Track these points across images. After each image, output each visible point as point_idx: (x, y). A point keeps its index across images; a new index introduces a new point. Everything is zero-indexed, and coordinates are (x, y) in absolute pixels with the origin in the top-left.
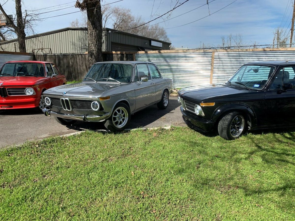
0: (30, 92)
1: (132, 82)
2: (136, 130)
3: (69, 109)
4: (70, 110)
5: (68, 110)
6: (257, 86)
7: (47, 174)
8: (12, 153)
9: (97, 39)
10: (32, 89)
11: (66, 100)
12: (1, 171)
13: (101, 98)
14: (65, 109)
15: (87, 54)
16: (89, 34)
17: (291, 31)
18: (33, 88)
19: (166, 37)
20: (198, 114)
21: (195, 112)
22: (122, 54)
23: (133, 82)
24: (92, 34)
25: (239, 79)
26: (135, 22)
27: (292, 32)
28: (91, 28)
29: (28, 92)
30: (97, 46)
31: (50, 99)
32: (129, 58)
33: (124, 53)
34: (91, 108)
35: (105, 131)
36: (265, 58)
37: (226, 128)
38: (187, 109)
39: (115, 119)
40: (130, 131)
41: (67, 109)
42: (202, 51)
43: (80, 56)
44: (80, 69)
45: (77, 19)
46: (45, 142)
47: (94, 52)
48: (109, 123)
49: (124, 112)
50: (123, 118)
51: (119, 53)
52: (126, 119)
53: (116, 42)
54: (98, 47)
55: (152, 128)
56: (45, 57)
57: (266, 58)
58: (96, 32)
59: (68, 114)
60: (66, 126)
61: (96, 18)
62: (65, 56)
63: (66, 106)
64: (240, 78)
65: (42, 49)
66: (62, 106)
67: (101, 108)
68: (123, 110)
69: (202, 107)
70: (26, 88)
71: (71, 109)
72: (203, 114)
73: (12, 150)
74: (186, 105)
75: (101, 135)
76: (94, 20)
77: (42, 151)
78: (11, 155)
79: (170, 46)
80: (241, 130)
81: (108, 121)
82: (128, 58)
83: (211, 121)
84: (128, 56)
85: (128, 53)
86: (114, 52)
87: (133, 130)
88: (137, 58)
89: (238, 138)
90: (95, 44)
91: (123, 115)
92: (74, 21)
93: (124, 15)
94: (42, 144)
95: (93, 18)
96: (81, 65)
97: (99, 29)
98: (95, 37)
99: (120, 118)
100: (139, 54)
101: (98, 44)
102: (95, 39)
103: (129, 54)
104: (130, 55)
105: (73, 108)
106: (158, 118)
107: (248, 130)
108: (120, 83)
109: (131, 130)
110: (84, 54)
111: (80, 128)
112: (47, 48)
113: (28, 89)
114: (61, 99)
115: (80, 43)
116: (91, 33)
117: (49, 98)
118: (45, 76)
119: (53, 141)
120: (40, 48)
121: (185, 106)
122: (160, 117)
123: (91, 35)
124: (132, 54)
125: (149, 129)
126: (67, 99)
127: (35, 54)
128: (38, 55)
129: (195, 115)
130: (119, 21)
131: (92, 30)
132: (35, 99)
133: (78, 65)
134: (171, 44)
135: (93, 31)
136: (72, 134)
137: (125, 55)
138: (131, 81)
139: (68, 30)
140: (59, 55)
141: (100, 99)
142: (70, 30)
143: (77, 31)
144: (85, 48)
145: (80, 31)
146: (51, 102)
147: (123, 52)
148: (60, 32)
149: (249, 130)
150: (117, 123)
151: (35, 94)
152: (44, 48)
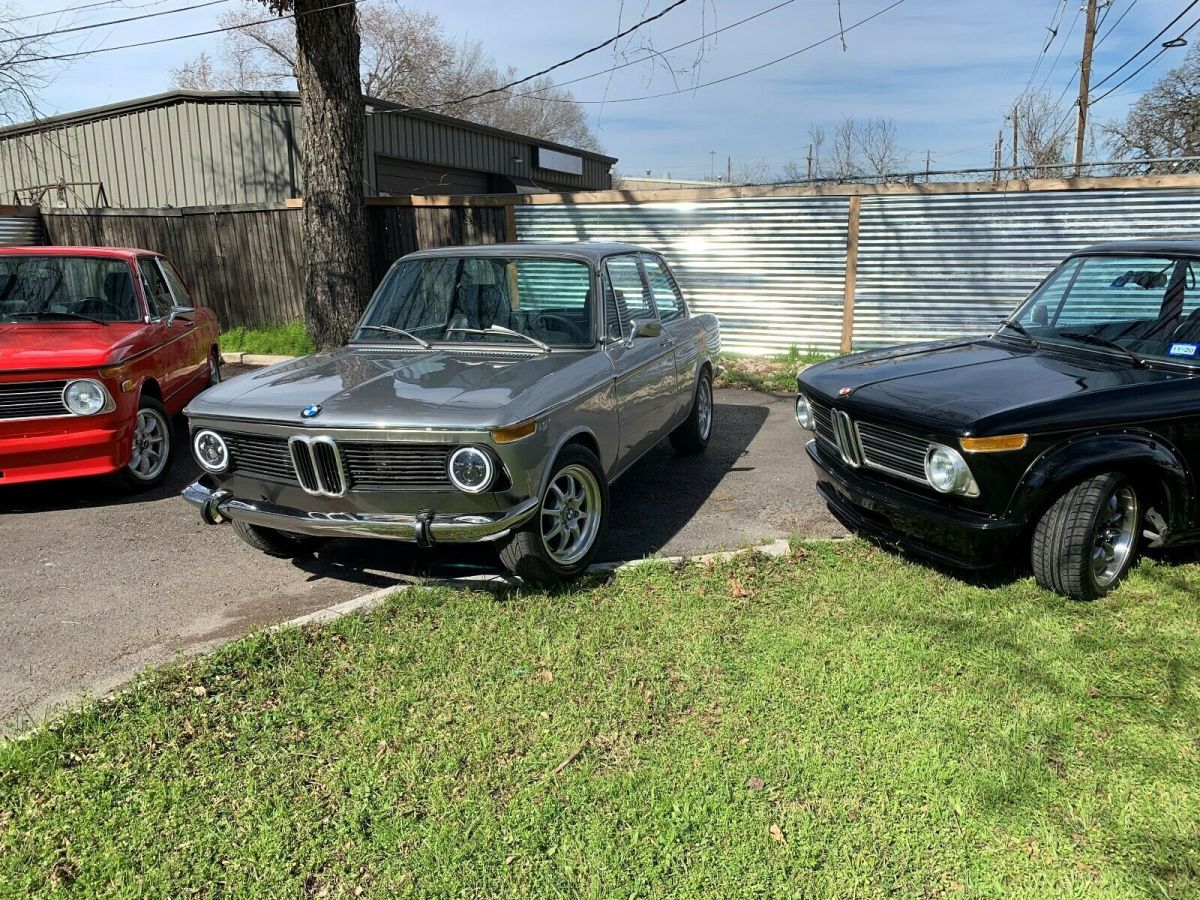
0: (86, 400)
1: (598, 341)
2: (640, 569)
3: (333, 486)
4: (339, 491)
5: (331, 494)
6: (1188, 353)
7: (321, 871)
8: (82, 746)
9: (344, 144)
10: (99, 387)
11: (320, 447)
12: (66, 873)
13: (496, 430)
14: (309, 491)
15: (300, 209)
16: (308, 118)
17: (1078, 107)
18: (99, 378)
19: (584, 131)
20: (945, 488)
21: (929, 481)
22: (457, 209)
23: (602, 343)
24: (323, 119)
25: (1046, 318)
26: (456, 68)
27: (1082, 115)
28: (318, 91)
29: (77, 398)
30: (344, 172)
31: (225, 441)
32: (488, 227)
33: (467, 204)
34: (448, 481)
35: (500, 579)
36: (1069, 220)
37: (1080, 548)
38: (867, 461)
39: (549, 523)
40: (612, 574)
41: (321, 490)
42: (810, 192)
43: (259, 218)
44: (262, 275)
45: (203, 55)
46: (229, 663)
47: (334, 199)
48: (528, 544)
49: (585, 486)
50: (581, 515)
51: (443, 201)
52: (594, 520)
53: (395, 153)
54: (348, 176)
55: (711, 556)
56: (94, 222)
57: (1073, 221)
58: (337, 110)
59: (328, 515)
60: (291, 560)
61: (335, 50)
62: (193, 217)
63: (317, 474)
64: (1052, 310)
65: (61, 188)
66: (295, 475)
67: (500, 482)
68: (579, 477)
69: (966, 456)
70: (65, 383)
71: (344, 488)
72: (972, 489)
73: (78, 730)
74: (865, 442)
75: (485, 602)
76: (330, 58)
77: (235, 719)
78: (78, 759)
79: (611, 172)
80: (1122, 549)
81: (521, 537)
82: (484, 226)
83: (1008, 517)
84: (484, 216)
85: (483, 204)
86: (417, 200)
87: (624, 568)
88: (527, 226)
89: (1115, 584)
90: (337, 165)
91: (579, 501)
92: (191, 64)
93: (410, 38)
94: (218, 678)
95: (323, 46)
96: (265, 257)
97: (351, 98)
98: (336, 132)
99: (569, 516)
100: (536, 207)
101: (350, 164)
102: (333, 143)
103: (487, 208)
104: (490, 211)
105: (352, 482)
106: (702, 502)
107: (1150, 546)
108: (546, 348)
109: (615, 571)
110: (281, 208)
111: (366, 570)
112: (84, 181)
113: (74, 387)
114: (290, 442)
115: (238, 161)
116: (318, 118)
117: (221, 433)
118: (140, 320)
119: (268, 653)
120: (52, 181)
121: (862, 446)
122: (707, 497)
123: (314, 123)
124: (503, 208)
125: (695, 559)
126: (324, 439)
127: (43, 211)
128: (57, 213)
129: (929, 491)
130: (389, 64)
131: (321, 104)
132: (111, 434)
133: (253, 256)
134: (615, 161)
135: (324, 109)
136: (348, 607)
137: (470, 210)
138: (593, 338)
139: (180, 102)
140: (160, 213)
141: (494, 436)
142: (188, 101)
143: (221, 106)
144: (261, 183)
145: (233, 108)
146: (231, 456)
147: (463, 199)
148: (141, 110)
149: (1153, 549)
150: (555, 543)
151: (112, 409)
152: (68, 180)
